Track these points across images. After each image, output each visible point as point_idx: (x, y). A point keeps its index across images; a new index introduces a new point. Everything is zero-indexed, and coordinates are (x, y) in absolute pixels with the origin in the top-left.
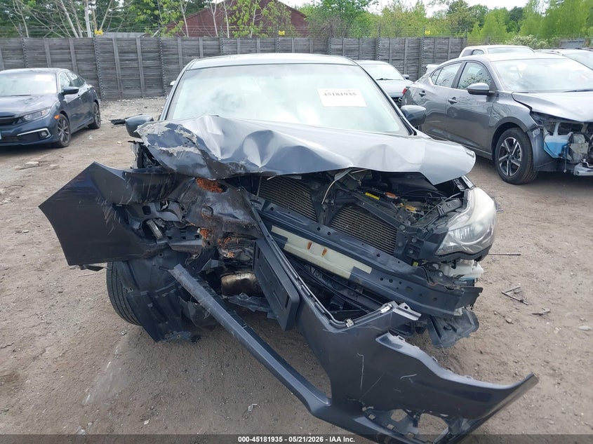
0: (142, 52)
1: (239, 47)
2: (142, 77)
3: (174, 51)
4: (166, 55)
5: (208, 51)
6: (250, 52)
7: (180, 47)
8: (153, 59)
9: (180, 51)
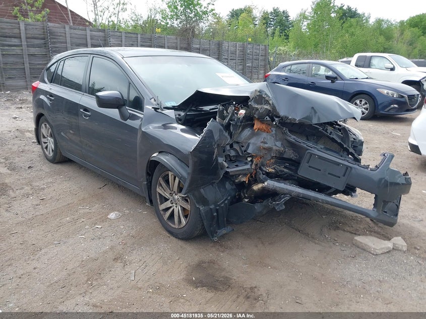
0: (27, 38)
1: (123, 40)
2: (27, 66)
3: (62, 39)
4: (54, 43)
5: (95, 42)
6: (132, 45)
7: (68, 35)
8: (39, 46)
9: (68, 40)
